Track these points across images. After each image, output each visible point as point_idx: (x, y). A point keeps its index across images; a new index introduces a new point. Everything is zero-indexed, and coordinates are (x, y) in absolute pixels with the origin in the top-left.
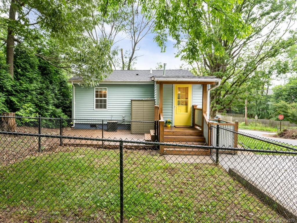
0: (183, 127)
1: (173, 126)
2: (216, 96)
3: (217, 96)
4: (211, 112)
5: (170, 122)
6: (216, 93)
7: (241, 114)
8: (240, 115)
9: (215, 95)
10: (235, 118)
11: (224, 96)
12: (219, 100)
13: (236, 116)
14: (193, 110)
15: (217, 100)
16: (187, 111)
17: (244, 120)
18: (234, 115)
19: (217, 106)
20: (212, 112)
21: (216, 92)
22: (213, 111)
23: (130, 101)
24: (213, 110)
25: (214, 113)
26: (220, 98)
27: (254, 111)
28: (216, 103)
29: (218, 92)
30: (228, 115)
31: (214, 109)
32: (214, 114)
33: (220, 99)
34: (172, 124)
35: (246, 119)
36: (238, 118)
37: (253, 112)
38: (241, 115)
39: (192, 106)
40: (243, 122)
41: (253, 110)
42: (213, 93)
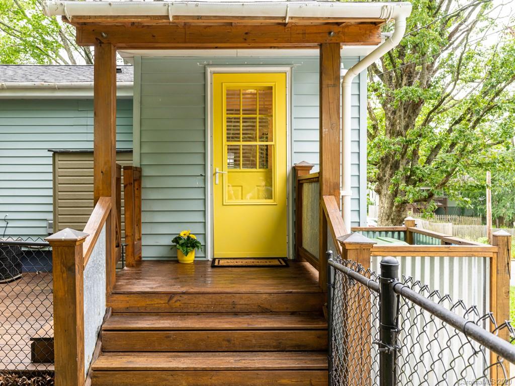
0: (250, 262)
1: (210, 258)
2: (404, 161)
3: (408, 163)
4: (391, 208)
5: (191, 244)
6: (406, 152)
7: (472, 216)
8: (470, 218)
9: (403, 158)
10: (460, 226)
11: (428, 161)
12: (413, 173)
13: (460, 222)
14: (294, 188)
15: (409, 173)
16: (270, 195)
17: (484, 231)
18: (455, 220)
19: (408, 188)
20: (394, 208)
21: (405, 148)
22: (397, 207)
23: (51, 154)
24: (396, 204)
25: (399, 211)
26: (417, 166)
27: (506, 208)
28: (404, 182)
29: (411, 148)
30: (441, 219)
31: (398, 199)
32: (399, 216)
33: (417, 169)
34: (205, 252)
35: (489, 230)
36: (469, 226)
37: (504, 210)
38: (475, 219)
39: (289, 168)
40: (482, 237)
41: (504, 206)
42: (395, 151)
